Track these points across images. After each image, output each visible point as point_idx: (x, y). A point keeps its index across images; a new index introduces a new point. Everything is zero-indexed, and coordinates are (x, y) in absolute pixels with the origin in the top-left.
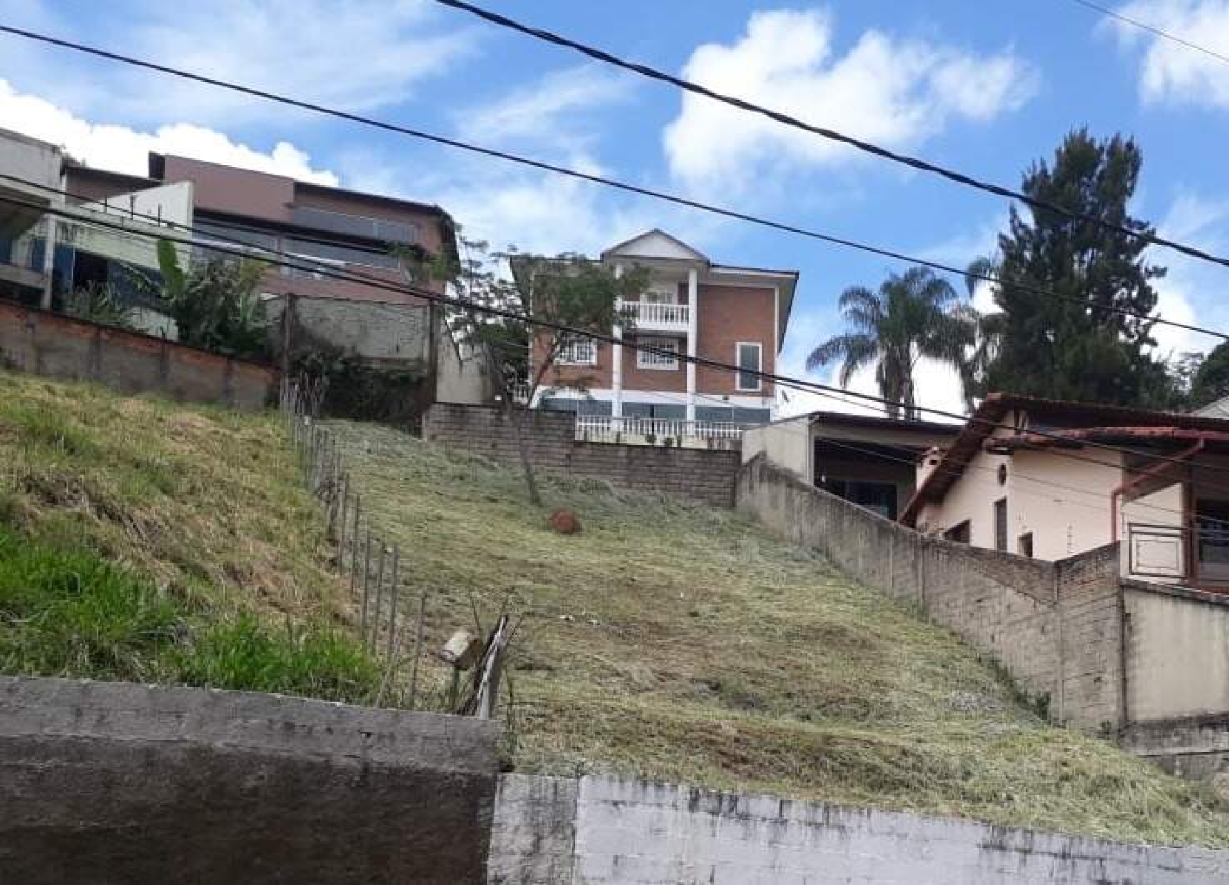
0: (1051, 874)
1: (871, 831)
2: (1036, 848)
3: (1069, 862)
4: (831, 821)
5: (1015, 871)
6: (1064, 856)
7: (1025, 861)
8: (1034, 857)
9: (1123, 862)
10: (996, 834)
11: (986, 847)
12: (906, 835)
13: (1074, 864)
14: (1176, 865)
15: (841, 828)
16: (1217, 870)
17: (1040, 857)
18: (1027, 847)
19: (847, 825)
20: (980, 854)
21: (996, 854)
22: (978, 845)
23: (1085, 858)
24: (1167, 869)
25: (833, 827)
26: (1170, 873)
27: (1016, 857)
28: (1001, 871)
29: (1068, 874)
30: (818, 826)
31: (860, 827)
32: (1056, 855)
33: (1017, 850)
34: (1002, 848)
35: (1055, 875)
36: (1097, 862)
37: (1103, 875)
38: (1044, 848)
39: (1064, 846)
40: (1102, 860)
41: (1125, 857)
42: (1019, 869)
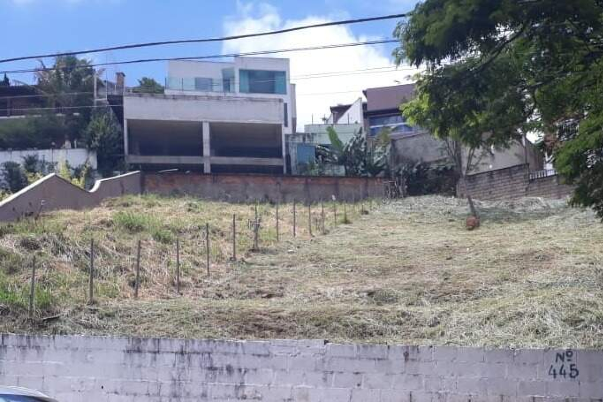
0: (174, 365)
1: (55, 348)
2: (162, 350)
3: (186, 357)
4: (32, 344)
5: (148, 365)
6: (182, 353)
7: (155, 359)
8: (161, 355)
9: (226, 354)
10: (134, 343)
11: (128, 351)
12: (77, 349)
13: (189, 358)
14: (267, 353)
15: (38, 348)
16: (299, 354)
17: (165, 355)
18: (157, 350)
19: (41, 345)
20: (125, 356)
21: (136, 356)
22: (124, 351)
23: (198, 353)
24: (259, 356)
25: (33, 347)
26: (262, 358)
27: (149, 356)
28: (140, 366)
29: (186, 364)
30: (24, 348)
31: (49, 346)
32: (176, 353)
33: (149, 352)
34: (139, 351)
35: (176, 366)
36: (207, 355)
37: (212, 362)
38: (168, 349)
39: (182, 346)
40: (209, 354)
41: (227, 350)
42: (151, 364)
